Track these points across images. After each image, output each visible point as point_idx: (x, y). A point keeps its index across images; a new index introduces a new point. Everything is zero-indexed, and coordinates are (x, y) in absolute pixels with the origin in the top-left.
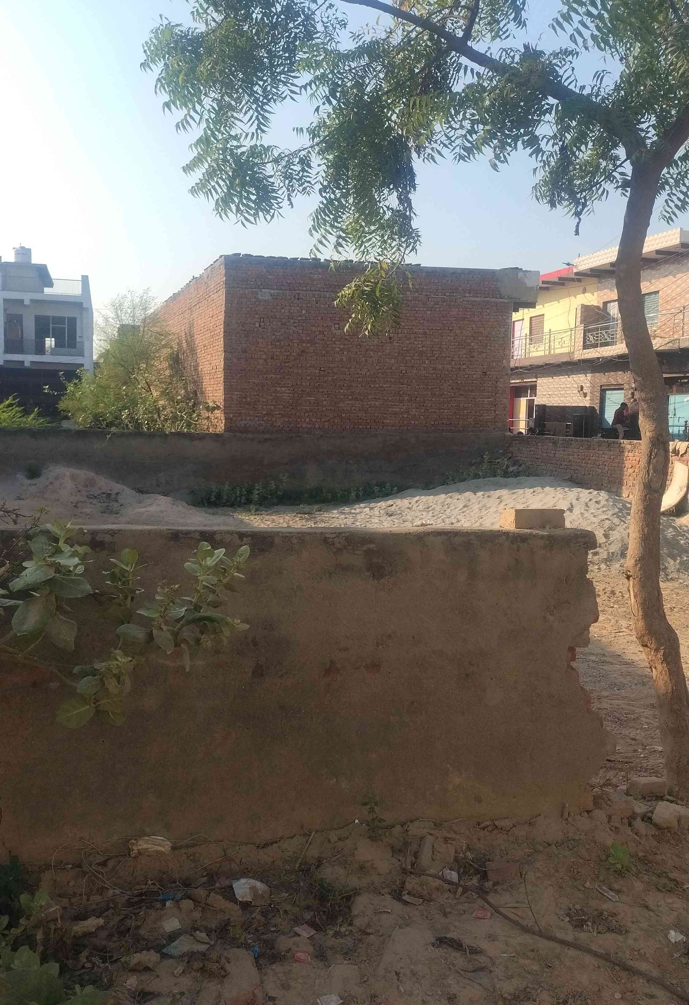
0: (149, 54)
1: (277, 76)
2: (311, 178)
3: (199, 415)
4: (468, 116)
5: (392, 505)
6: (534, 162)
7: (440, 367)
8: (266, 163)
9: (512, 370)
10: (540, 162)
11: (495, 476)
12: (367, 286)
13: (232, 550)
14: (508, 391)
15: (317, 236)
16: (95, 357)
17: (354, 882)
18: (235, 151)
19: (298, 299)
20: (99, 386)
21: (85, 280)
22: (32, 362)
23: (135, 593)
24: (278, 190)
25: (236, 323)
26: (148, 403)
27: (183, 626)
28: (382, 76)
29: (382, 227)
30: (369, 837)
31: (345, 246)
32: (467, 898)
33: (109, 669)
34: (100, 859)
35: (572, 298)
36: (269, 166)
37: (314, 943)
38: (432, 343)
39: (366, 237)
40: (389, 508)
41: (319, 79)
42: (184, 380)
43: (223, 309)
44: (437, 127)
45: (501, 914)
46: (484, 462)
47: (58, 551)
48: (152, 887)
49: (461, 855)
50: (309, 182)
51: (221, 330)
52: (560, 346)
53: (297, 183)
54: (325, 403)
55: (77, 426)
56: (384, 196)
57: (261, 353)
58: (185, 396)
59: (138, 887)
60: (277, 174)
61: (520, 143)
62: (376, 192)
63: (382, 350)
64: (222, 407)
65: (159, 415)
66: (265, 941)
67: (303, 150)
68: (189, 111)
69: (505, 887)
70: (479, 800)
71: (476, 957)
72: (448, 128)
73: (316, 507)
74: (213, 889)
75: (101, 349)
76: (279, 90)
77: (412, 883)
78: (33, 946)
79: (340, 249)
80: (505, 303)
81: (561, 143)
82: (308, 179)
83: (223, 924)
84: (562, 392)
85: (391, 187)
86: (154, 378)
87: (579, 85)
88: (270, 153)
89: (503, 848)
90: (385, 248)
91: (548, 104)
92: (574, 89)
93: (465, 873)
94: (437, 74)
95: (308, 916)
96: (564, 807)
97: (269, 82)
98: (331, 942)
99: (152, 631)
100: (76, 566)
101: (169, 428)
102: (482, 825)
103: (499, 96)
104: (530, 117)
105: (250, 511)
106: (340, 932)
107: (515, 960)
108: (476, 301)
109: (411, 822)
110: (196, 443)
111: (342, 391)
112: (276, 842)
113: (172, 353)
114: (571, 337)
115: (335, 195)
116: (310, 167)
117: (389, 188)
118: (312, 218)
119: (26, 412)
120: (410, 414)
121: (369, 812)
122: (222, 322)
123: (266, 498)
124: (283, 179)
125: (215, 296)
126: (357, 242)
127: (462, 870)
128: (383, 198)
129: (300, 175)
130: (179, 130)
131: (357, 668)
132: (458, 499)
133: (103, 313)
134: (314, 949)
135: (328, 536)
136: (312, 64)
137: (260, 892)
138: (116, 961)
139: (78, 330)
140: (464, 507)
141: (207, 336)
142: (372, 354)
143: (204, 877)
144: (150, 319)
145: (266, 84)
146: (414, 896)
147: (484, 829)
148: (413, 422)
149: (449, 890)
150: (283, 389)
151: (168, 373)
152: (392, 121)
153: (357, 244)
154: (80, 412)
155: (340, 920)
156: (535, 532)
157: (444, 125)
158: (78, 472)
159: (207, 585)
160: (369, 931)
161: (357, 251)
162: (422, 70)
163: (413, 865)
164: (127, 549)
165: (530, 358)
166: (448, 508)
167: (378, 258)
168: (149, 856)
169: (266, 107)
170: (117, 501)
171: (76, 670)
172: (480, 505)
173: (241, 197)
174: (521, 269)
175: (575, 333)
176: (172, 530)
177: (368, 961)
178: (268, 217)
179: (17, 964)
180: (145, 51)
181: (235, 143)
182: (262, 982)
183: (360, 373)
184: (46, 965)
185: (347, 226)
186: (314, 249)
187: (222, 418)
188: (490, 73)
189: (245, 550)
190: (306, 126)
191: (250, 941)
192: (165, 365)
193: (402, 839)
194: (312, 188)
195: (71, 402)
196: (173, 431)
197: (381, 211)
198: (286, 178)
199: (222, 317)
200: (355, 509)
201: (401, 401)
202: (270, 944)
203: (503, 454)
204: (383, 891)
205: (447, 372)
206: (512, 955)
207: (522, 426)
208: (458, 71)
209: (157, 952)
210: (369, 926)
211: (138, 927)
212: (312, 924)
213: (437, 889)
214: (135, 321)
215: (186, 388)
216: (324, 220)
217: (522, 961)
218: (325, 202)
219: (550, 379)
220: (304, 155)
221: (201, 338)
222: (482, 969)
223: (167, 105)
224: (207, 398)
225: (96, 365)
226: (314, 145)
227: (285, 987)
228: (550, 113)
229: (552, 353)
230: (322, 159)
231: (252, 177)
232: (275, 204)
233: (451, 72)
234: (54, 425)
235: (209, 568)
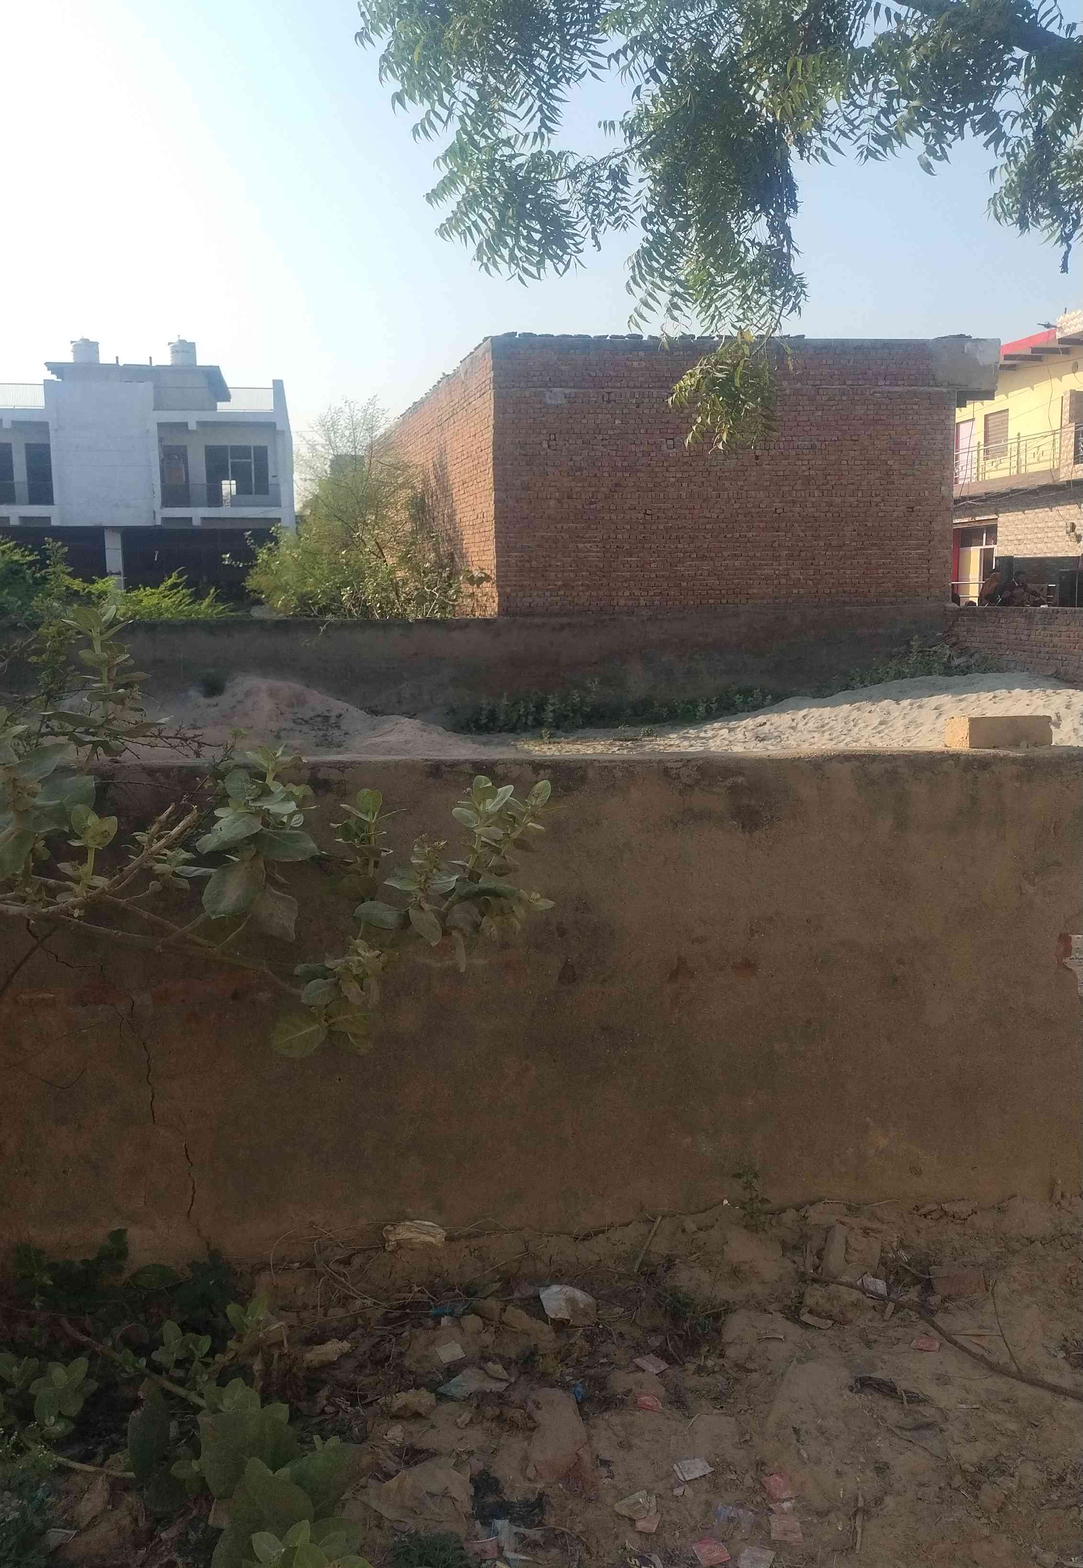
0: (368, 17)
1: (571, 40)
2: (629, 201)
3: (458, 591)
4: (881, 85)
5: (765, 723)
6: (992, 158)
7: (838, 500)
8: (557, 180)
9: (956, 502)
10: (1002, 155)
11: (930, 674)
12: (721, 371)
13: (523, 790)
14: (950, 537)
15: (640, 293)
16: (297, 507)
17: (725, 1292)
18: (507, 164)
19: (609, 402)
20: (305, 552)
21: (278, 387)
22: (204, 519)
23: (379, 855)
24: (577, 223)
25: (512, 443)
26: (380, 575)
27: (453, 904)
28: (739, 29)
29: (743, 275)
30: (746, 1227)
31: (683, 307)
32: (902, 1319)
33: (348, 969)
34: (341, 1253)
35: (1055, 381)
36: (562, 184)
37: (666, 1382)
38: (825, 462)
39: (717, 291)
40: (760, 728)
41: (639, 42)
42: (433, 537)
43: (492, 422)
44: (831, 105)
45: (955, 1343)
46: (911, 652)
47: (266, 792)
48: (419, 1295)
49: (890, 1255)
50: (625, 208)
51: (488, 456)
52: (1035, 460)
53: (606, 210)
54: (653, 565)
55: (274, 614)
56: (746, 224)
57: (551, 489)
58: (436, 562)
59: (397, 1296)
60: (575, 197)
61: (967, 126)
62: (732, 218)
63: (744, 478)
64: (493, 576)
65: (397, 594)
66: (591, 1378)
67: (615, 157)
68: (433, 106)
69: (961, 1303)
70: (917, 1172)
71: (920, 1408)
72: (848, 107)
73: (645, 729)
74: (511, 1301)
75: (307, 494)
76: (573, 63)
77: (815, 1296)
78: (249, 1380)
79: (676, 313)
80: (942, 393)
81: (1035, 124)
82: (623, 203)
83: (527, 1353)
84: (1039, 535)
85: (758, 208)
86: (388, 536)
87: (1065, 23)
88: (563, 164)
89: (957, 1246)
90: (749, 308)
91: (1013, 59)
92: (1057, 32)
93: (898, 1281)
94: (828, 22)
95: (655, 1341)
96: (1053, 1183)
97: (558, 51)
98: (692, 1381)
99: (407, 912)
100: (291, 816)
101: (413, 614)
102: (923, 1211)
103: (932, 52)
104: (985, 82)
105: (541, 737)
106: (705, 1366)
107: (980, 1413)
108: (896, 392)
109: (812, 1203)
110: (455, 635)
111: (679, 546)
112: (603, 1232)
113: (415, 497)
114: (1054, 445)
115: (668, 228)
116: (626, 183)
117: (753, 210)
118: (631, 265)
119: (198, 596)
120: (790, 578)
121: (745, 1189)
122: (491, 444)
123: (566, 717)
124: (584, 204)
125: (477, 403)
126: (703, 301)
127: (892, 1277)
128: (745, 228)
129: (611, 198)
130: (417, 137)
131: (721, 970)
132: (870, 712)
133: (307, 438)
134: (667, 1391)
135: (669, 765)
136: (625, 19)
137: (582, 1306)
138: (370, 1403)
139: (271, 466)
140: (881, 723)
141: (466, 467)
142: (727, 484)
143: (495, 1282)
144: (379, 444)
145: (554, 54)
146: (819, 1315)
147: (925, 1216)
148: (795, 591)
149: (874, 1307)
150: (588, 545)
151: (408, 527)
152: (757, 103)
153: (703, 305)
154: (279, 592)
155: (704, 1349)
156: (1002, 752)
157: (842, 101)
158: (278, 684)
159: (488, 841)
160: (750, 1366)
161: (702, 315)
162: (806, 14)
163: (816, 1269)
164: (366, 790)
165: (985, 482)
166: (855, 726)
167: (738, 325)
168: (412, 1250)
169: (555, 92)
170: (338, 727)
171: (299, 969)
172: (907, 721)
173: (517, 237)
174: (970, 337)
175: (1061, 437)
176: (431, 760)
177: (749, 1411)
178: (561, 267)
179: (226, 1405)
180: (363, 14)
181: (507, 151)
182: (590, 1438)
183: (708, 515)
184: (267, 1407)
185: (687, 275)
186: (635, 315)
187: (494, 595)
188: (918, 14)
189: (544, 786)
190: (618, 118)
191: (568, 1378)
192: (404, 515)
193: (798, 1230)
194: (631, 217)
195: (264, 578)
196: (420, 617)
197: (742, 249)
198: (588, 202)
199: (489, 435)
200: (705, 731)
201: (776, 558)
202: (600, 1383)
203: (943, 639)
204: (771, 1308)
205: (849, 510)
206: (975, 1406)
207: (973, 592)
208: (864, 14)
209: (431, 1392)
210: (750, 1358)
211: (401, 1355)
212: (662, 1354)
213: (855, 1305)
214: (356, 448)
215: (436, 550)
216: (651, 268)
217: (991, 1417)
218: (651, 238)
219: (1020, 515)
220: (617, 166)
221: (458, 471)
222: (928, 1426)
223: (398, 98)
224: (470, 563)
225: (300, 519)
226: (632, 149)
227: (625, 1445)
228: (1018, 75)
229: (1023, 471)
230: (645, 171)
231: (536, 203)
232: (571, 246)
233: (852, 17)
234: (239, 614)
235: (489, 816)
